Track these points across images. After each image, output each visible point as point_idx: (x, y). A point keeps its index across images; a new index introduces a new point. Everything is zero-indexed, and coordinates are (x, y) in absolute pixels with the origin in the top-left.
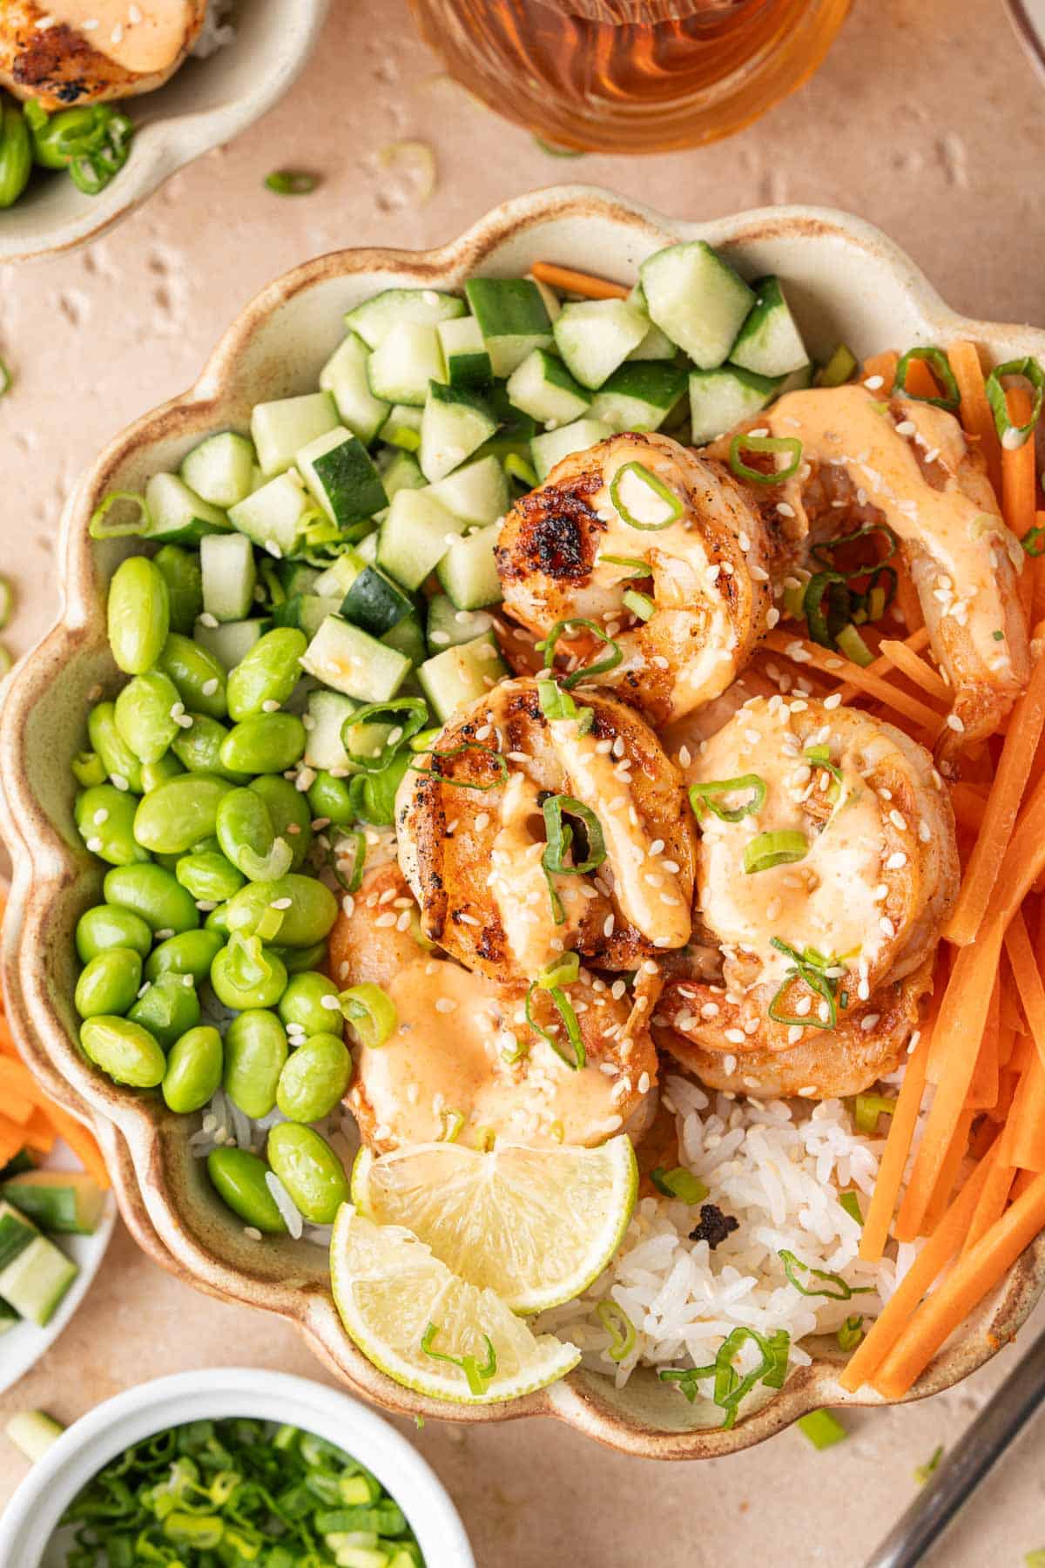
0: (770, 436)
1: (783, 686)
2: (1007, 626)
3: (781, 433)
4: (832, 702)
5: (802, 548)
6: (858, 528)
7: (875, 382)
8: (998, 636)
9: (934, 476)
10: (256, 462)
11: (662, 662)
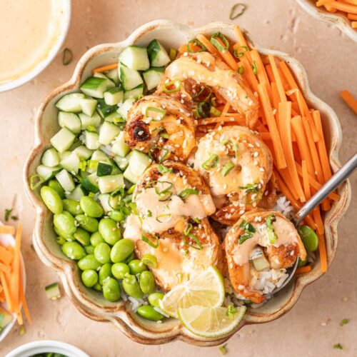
0: (170, 81)
1: (205, 131)
2: (247, 93)
3: (173, 79)
4: (220, 128)
5: (192, 102)
6: (200, 89)
7: (186, 54)
8: (247, 97)
9: (211, 68)
10: (57, 151)
11: (177, 146)
